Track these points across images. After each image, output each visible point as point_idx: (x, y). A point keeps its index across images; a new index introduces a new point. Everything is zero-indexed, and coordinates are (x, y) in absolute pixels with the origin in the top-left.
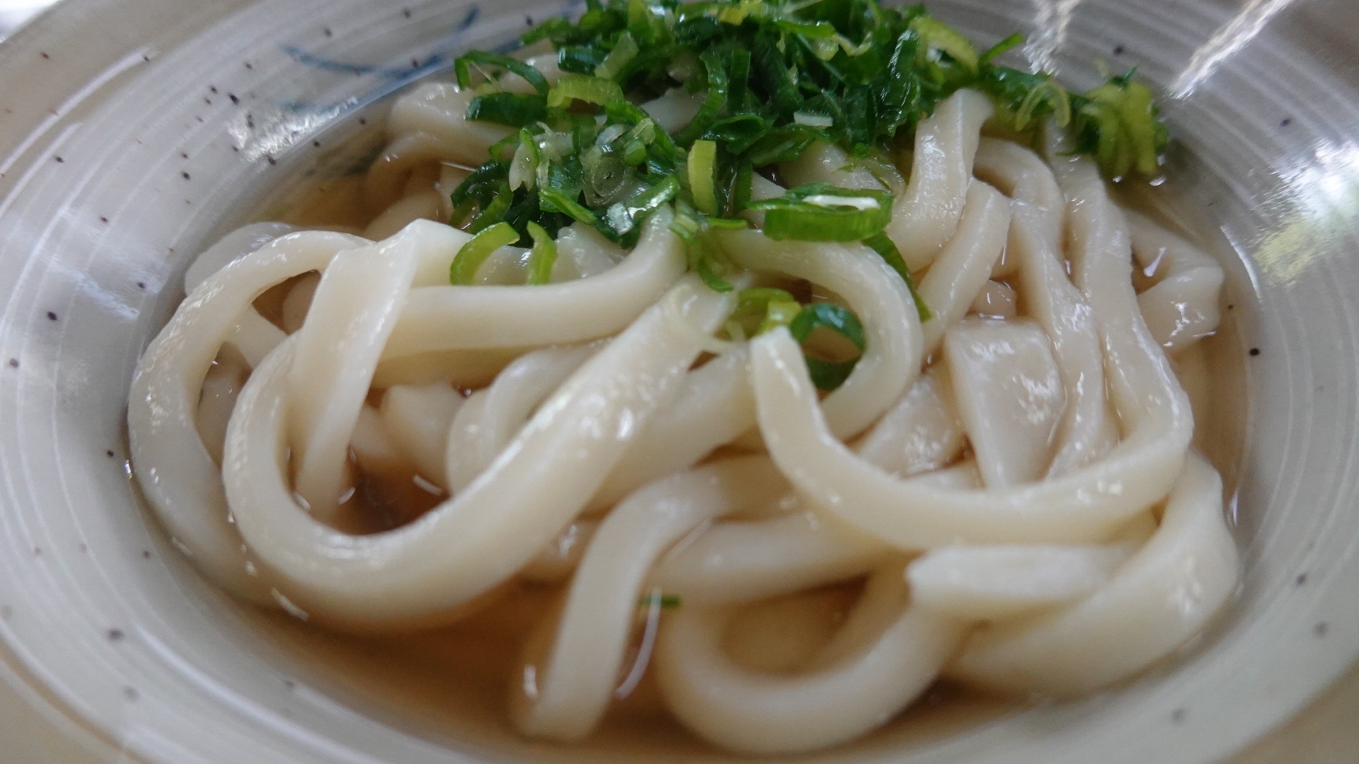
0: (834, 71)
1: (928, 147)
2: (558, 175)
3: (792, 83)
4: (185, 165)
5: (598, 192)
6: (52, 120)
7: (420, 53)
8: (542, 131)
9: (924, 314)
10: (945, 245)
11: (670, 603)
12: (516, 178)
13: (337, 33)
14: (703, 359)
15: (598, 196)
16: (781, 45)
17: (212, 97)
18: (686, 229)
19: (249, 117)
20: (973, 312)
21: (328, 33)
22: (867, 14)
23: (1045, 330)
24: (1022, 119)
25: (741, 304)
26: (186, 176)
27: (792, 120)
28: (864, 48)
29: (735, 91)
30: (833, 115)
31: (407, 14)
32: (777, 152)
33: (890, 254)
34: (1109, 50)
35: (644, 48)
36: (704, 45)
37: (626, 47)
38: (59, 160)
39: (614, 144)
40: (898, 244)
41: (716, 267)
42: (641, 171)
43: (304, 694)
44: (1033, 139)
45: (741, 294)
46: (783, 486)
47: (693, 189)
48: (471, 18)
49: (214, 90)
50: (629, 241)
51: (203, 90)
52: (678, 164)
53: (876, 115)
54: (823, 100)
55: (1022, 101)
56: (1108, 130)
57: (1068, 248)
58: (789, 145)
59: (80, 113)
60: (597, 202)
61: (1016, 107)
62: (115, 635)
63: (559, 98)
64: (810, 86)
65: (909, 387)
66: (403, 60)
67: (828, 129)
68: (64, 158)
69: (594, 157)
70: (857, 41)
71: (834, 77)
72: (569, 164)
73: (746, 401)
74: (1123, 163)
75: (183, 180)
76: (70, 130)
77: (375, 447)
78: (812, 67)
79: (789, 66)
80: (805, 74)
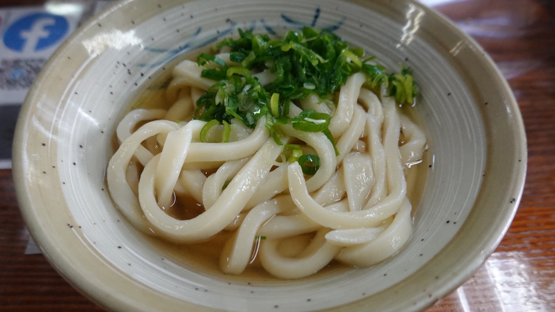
0: (317, 68)
1: (343, 98)
2: (231, 101)
3: (303, 73)
4: (112, 90)
5: (243, 106)
6: (73, 80)
7: (182, 44)
8: (225, 84)
9: (337, 154)
10: (345, 131)
11: (263, 238)
12: (218, 100)
13: (156, 39)
14: (274, 168)
15: (243, 108)
16: (301, 60)
17: (118, 65)
18: (269, 125)
19: (129, 70)
20: (353, 150)
21: (153, 39)
22: (328, 45)
23: (372, 159)
24: (374, 84)
25: (285, 148)
26: (112, 93)
27: (303, 86)
28: (327, 61)
29: (286, 74)
30: (315, 84)
31: (178, 31)
32: (298, 96)
33: (328, 134)
34: (404, 59)
35: (258, 57)
36: (276, 58)
37: (252, 56)
38: (76, 93)
39: (248, 91)
40: (331, 131)
41: (278, 136)
42: (256, 101)
43: (166, 261)
44: (377, 91)
45: (285, 146)
46: (294, 206)
47: (272, 110)
48: (199, 31)
49: (118, 63)
50: (253, 127)
51: (115, 63)
52: (267, 99)
53: (329, 85)
54: (313, 79)
55: (375, 77)
56: (399, 90)
57: (383, 129)
58: (301, 94)
59: (81, 76)
60: (243, 110)
61: (372, 80)
62: (120, 247)
63: (231, 72)
64: (309, 74)
65: (332, 177)
66: (176, 47)
67: (314, 90)
68: (78, 93)
69: (242, 95)
70: (325, 58)
71: (317, 70)
72: (234, 96)
73: (286, 181)
74: (403, 101)
75: (110, 94)
76: (78, 83)
77: (180, 190)
78: (310, 67)
79: (303, 67)
80: (308, 70)
